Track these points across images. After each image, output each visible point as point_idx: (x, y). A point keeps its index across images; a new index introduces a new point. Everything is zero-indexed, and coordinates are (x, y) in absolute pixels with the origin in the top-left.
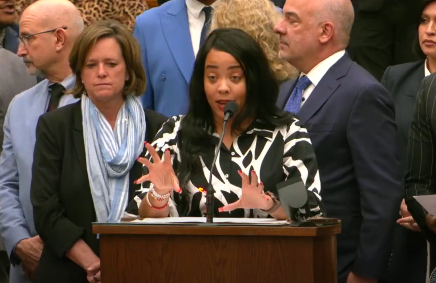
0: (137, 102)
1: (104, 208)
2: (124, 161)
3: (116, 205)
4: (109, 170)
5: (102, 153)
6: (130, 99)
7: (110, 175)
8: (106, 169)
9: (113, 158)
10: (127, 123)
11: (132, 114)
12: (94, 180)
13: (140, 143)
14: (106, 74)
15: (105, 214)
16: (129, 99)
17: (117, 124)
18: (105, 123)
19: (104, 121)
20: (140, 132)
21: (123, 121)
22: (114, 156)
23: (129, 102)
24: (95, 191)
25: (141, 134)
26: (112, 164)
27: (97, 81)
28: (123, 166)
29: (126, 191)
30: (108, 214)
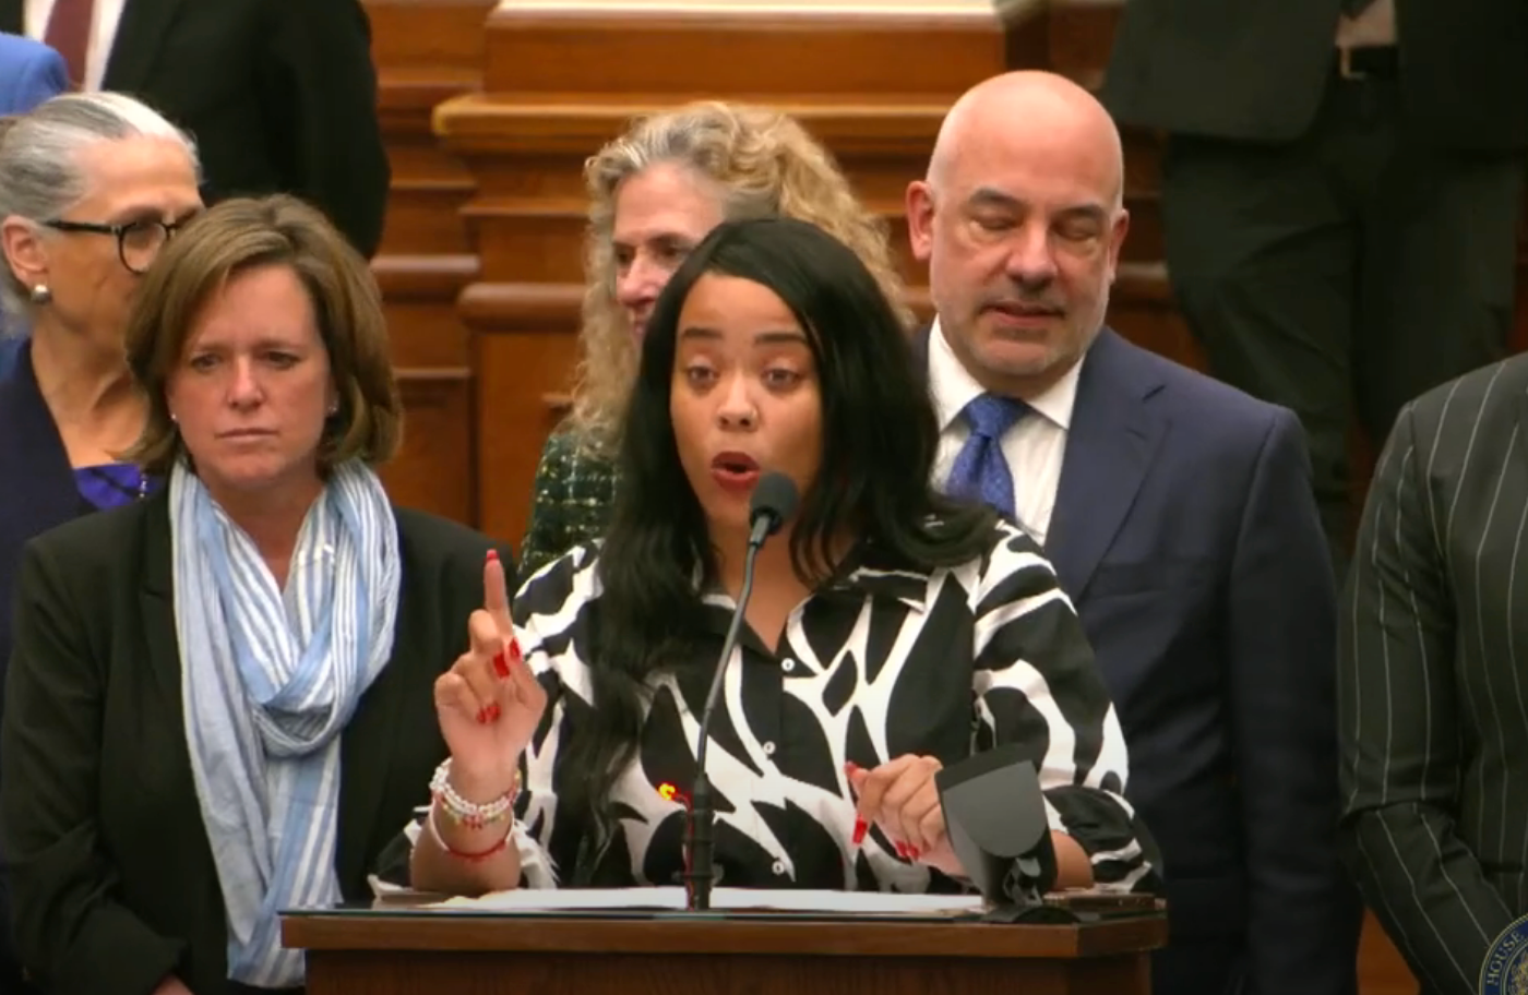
0: (370, 486)
1: (247, 871)
2: (321, 694)
3: (293, 855)
4: (267, 733)
5: (240, 675)
6: (345, 479)
7: (273, 749)
8: (257, 728)
9: (278, 689)
10: (332, 560)
11: (352, 529)
12: (210, 772)
13: (377, 632)
14: (259, 395)
15: (253, 890)
16: (340, 478)
17: (297, 565)
18: (253, 567)
19: (249, 561)
20: (379, 593)
21: (318, 555)
22: (281, 683)
23: (341, 486)
24: (216, 811)
25: (384, 600)
26: (279, 712)
27: (230, 421)
28: (318, 715)
29: (329, 806)
30: (265, 889)
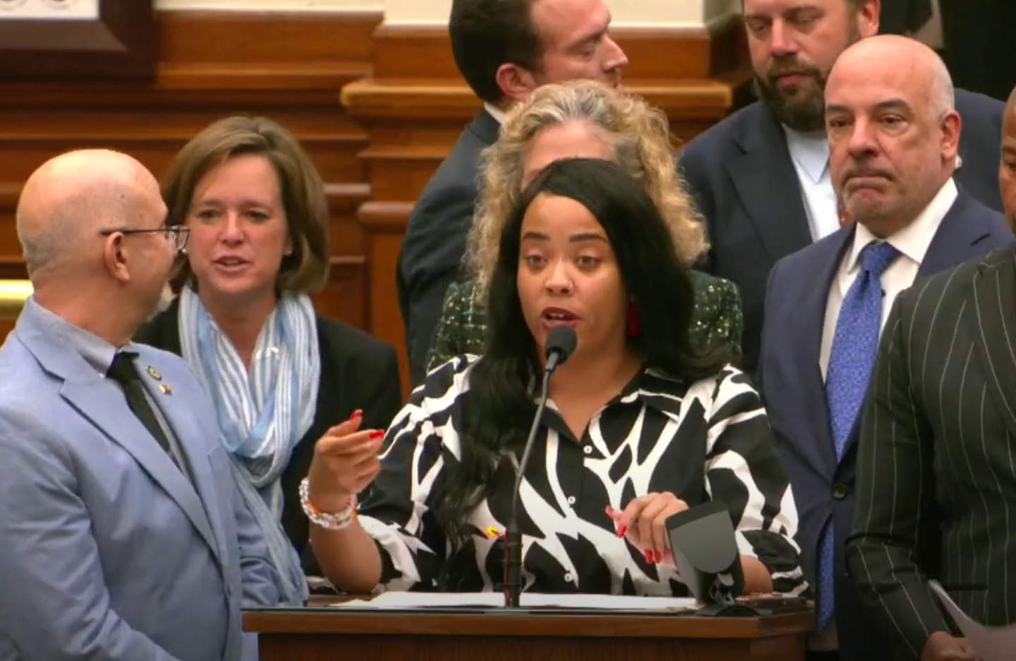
2: (268, 447)
6: (287, 302)
9: (241, 443)
10: (277, 357)
11: (290, 337)
14: (241, 237)
17: (255, 359)
20: (305, 382)
21: (268, 354)
23: (285, 307)
25: (310, 384)
26: (242, 457)
28: (265, 461)
